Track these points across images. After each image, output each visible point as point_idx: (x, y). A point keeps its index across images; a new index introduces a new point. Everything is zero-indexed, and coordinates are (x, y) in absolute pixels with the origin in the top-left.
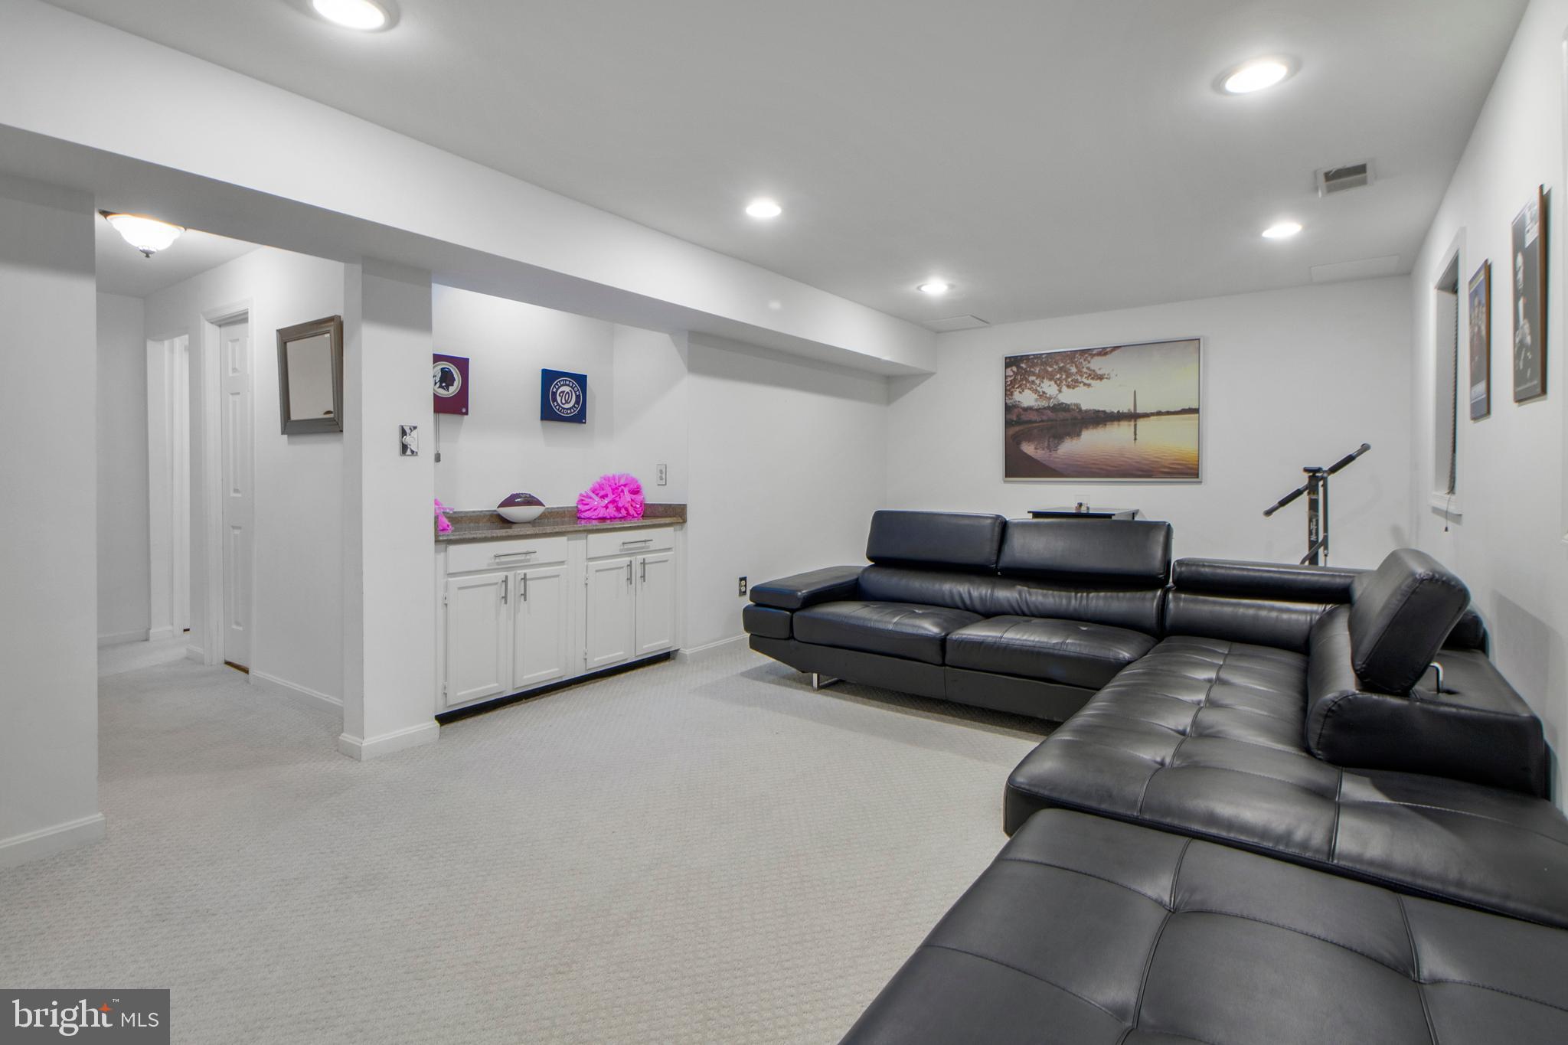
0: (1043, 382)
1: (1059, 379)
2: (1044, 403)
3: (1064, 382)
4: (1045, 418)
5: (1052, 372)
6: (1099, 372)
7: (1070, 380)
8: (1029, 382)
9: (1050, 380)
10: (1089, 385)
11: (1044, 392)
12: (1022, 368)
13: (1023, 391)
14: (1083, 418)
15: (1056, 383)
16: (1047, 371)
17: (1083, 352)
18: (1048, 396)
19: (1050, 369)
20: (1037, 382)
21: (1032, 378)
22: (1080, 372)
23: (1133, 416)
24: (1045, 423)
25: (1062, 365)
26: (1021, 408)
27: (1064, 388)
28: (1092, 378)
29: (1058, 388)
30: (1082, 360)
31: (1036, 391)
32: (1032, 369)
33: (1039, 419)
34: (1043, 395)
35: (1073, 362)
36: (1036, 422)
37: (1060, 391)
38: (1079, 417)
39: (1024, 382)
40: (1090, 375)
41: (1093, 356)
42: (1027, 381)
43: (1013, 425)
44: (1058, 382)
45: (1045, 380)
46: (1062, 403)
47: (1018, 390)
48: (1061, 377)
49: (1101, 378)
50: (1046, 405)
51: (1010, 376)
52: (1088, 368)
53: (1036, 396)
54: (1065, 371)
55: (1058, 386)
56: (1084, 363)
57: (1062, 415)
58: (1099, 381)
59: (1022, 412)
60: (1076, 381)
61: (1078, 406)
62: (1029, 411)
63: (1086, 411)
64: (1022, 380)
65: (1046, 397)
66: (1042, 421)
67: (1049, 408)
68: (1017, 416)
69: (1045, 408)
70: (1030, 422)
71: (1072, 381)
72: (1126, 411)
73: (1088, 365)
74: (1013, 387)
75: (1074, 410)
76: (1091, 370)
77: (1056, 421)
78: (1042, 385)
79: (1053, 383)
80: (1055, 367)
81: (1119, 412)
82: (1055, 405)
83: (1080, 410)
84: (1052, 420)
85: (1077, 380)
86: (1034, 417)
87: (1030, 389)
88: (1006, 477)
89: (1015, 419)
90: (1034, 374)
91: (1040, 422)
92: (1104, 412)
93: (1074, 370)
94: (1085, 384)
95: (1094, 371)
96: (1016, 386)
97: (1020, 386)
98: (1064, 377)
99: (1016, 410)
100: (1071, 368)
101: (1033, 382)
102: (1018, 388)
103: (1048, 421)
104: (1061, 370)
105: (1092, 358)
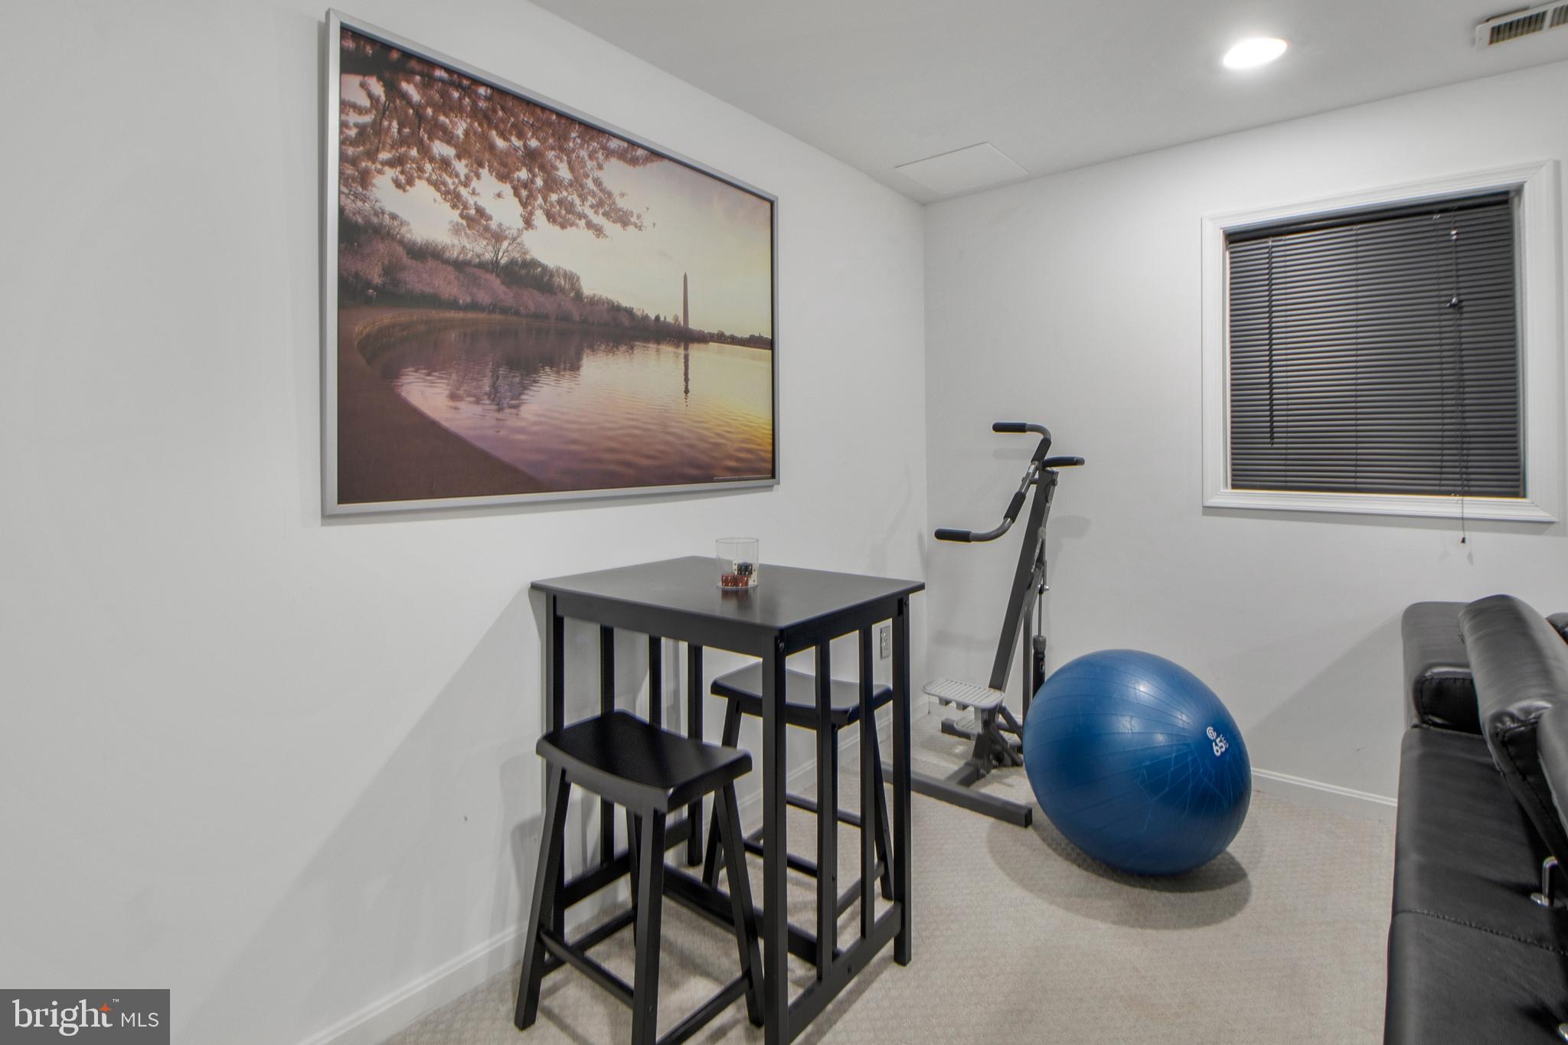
0: (478, 177)
1: (525, 186)
2: (478, 248)
3: (540, 200)
4: (483, 298)
5: (507, 154)
6: (621, 203)
7: (554, 197)
8: (432, 160)
9: (503, 177)
10: (598, 231)
11: (480, 211)
12: (405, 97)
13: (410, 182)
14: (584, 321)
15: (517, 194)
16: (492, 147)
17: (592, 131)
18: (493, 225)
19: (500, 143)
20: (461, 167)
21: (440, 148)
22: (577, 184)
23: (681, 336)
24: (482, 316)
25: (534, 143)
26: (402, 242)
27: (539, 218)
28: (606, 215)
29: (519, 209)
30: (584, 153)
31: (455, 199)
32: (442, 118)
33: (464, 299)
34: (475, 220)
35: (562, 149)
36: (453, 305)
37: (528, 223)
38: (576, 317)
39: (414, 152)
40: (601, 204)
41: (609, 153)
42: (425, 151)
43: (368, 301)
44: (524, 193)
45: (484, 172)
46: (534, 263)
47: (391, 173)
48: (532, 182)
49: (623, 219)
50: (488, 256)
51: (360, 111)
52: (597, 182)
53: (455, 216)
54: (542, 168)
55: (524, 205)
56: (590, 164)
57: (532, 300)
58: (618, 226)
59: (406, 260)
60: (570, 208)
61: (572, 278)
62: (431, 263)
63: (594, 302)
64: (403, 141)
65: (487, 229)
66: (474, 306)
67: (493, 267)
68: (387, 271)
69: (482, 265)
70: (434, 301)
71: (560, 202)
72: (670, 319)
73: (598, 174)
74: (372, 155)
75: (562, 290)
76: (603, 190)
77: (517, 313)
78: (474, 183)
79: (507, 189)
80: (517, 142)
81: (657, 318)
82: (512, 262)
83: (579, 295)
84: (505, 311)
85: (572, 204)
86: (447, 285)
87: (436, 184)
88: (342, 499)
89: (377, 280)
90: (449, 138)
91: (467, 308)
92: (629, 312)
93: (563, 172)
94: (590, 225)
95: (610, 195)
96: (384, 155)
97: (398, 162)
98: (539, 182)
99: (382, 247)
100: (557, 163)
101: (445, 164)
102: (391, 163)
103: (493, 308)
104: (532, 158)
105: (607, 157)
